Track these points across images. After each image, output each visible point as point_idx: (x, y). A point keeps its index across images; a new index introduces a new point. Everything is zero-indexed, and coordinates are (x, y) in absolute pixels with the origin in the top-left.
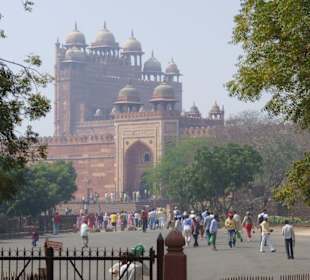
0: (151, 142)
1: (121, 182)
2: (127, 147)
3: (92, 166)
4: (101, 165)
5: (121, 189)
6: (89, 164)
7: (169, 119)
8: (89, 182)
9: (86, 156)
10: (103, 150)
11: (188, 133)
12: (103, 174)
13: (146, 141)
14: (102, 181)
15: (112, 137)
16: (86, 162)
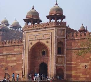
0: (48, 42)
1: (27, 69)
2: (31, 46)
3: (8, 59)
4: (14, 58)
5: (26, 73)
6: (7, 58)
7: (60, 27)
8: (6, 69)
9: (5, 53)
10: (15, 50)
11: (73, 36)
12: (15, 64)
13: (44, 42)
14: (14, 68)
15: (21, 42)
16: (5, 57)
